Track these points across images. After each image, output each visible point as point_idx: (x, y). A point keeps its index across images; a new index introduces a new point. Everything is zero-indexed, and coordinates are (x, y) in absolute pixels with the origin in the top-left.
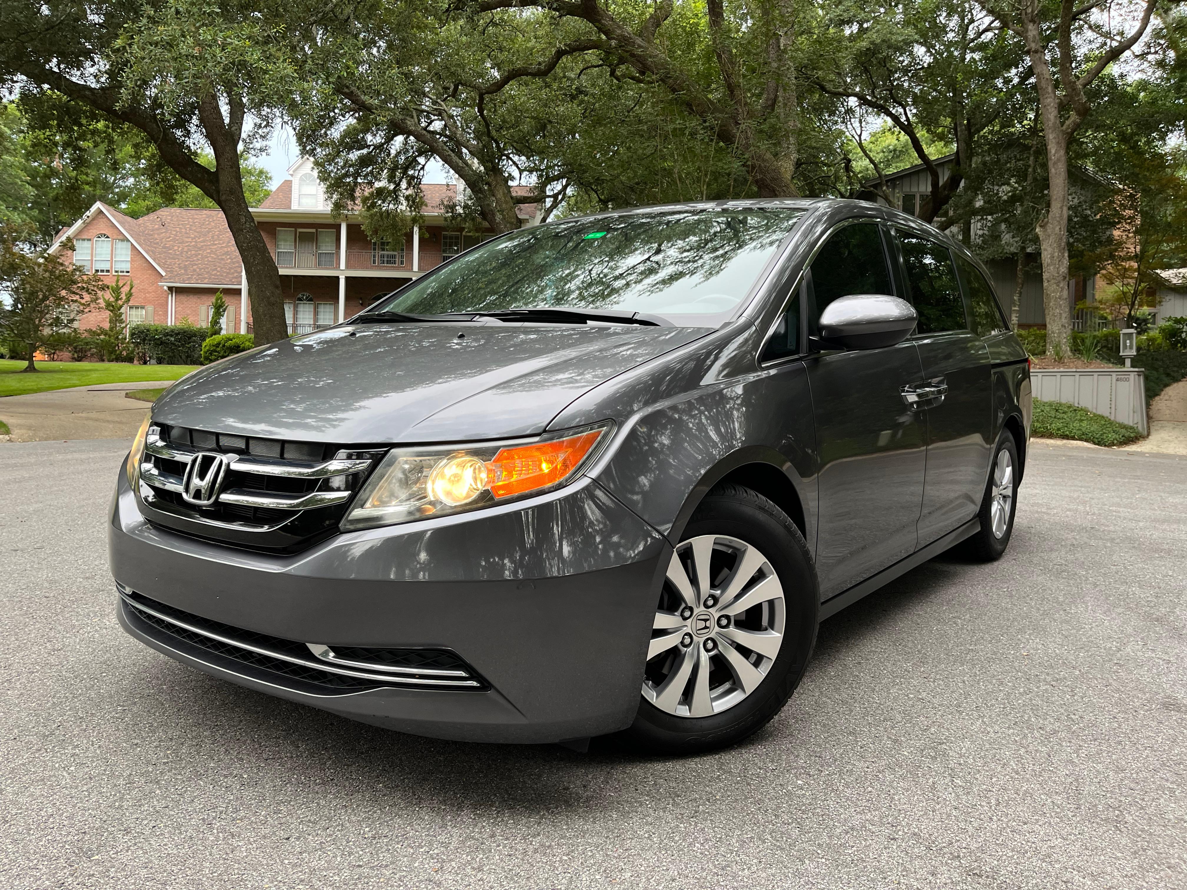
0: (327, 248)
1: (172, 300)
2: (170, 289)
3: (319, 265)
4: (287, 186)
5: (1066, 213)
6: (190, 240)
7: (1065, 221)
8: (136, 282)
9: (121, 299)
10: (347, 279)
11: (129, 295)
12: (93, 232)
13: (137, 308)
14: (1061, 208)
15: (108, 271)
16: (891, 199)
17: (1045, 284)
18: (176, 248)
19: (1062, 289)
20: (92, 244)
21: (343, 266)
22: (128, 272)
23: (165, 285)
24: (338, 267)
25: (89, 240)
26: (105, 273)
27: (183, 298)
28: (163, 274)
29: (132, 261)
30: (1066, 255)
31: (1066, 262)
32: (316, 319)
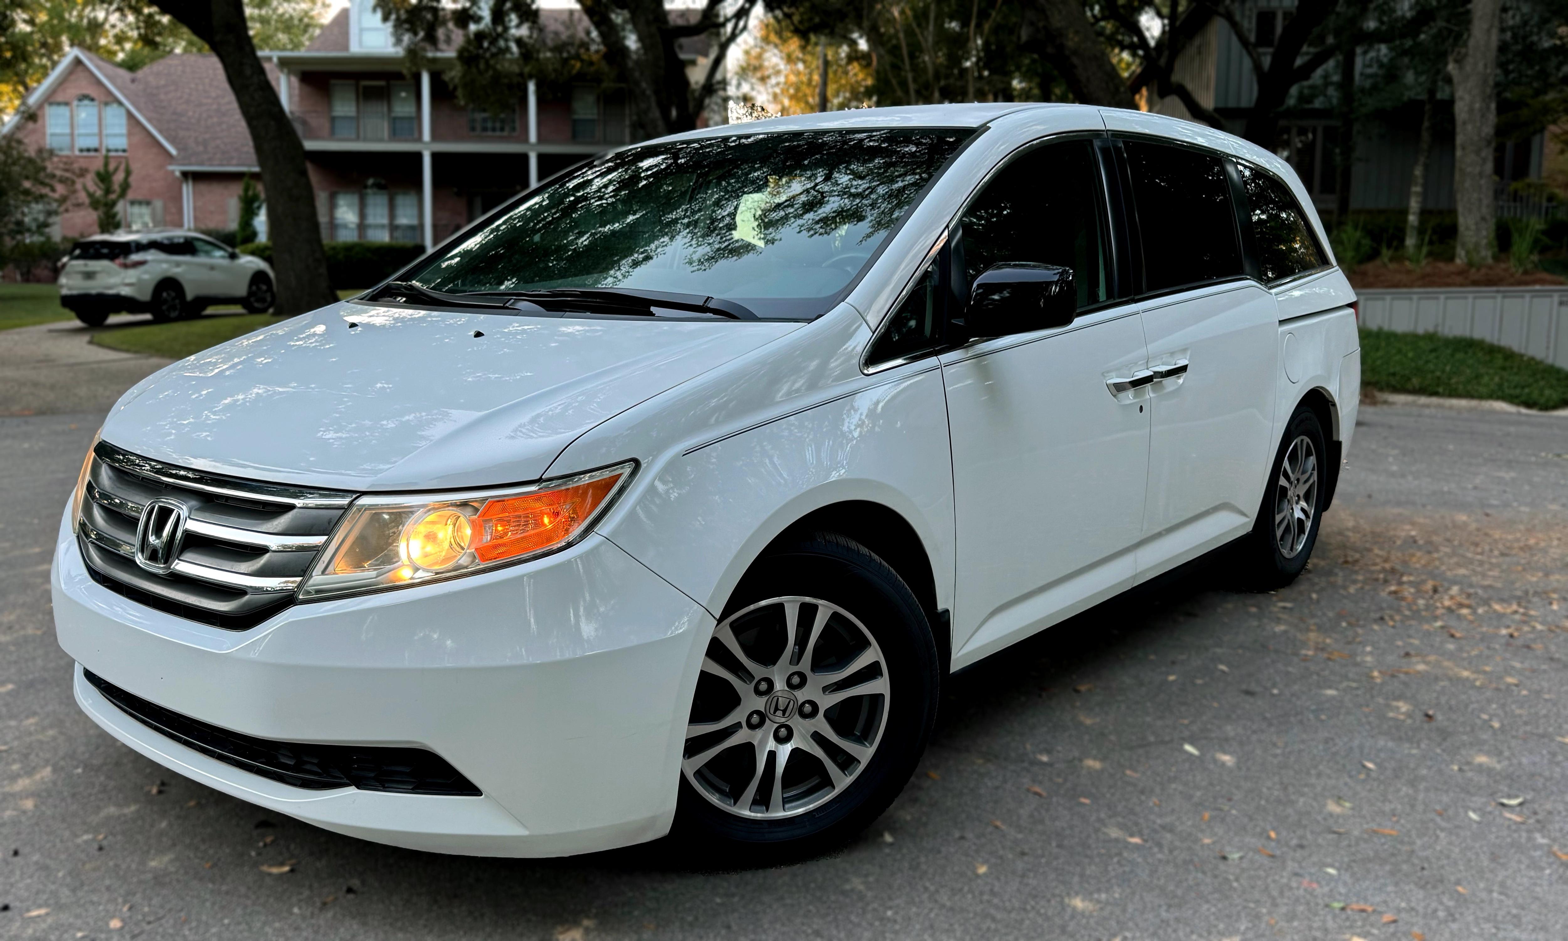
0: (402, 108)
1: (187, 190)
2: (185, 175)
3: (394, 135)
4: (343, 18)
5: (1495, 39)
6: (209, 101)
7: (1493, 53)
8: (135, 167)
9: (114, 192)
10: (435, 156)
11: (125, 187)
12: (72, 91)
13: (140, 203)
14: (1489, 31)
15: (96, 150)
16: (1238, 18)
17: (1459, 153)
18: (190, 114)
19: (1484, 160)
20: (72, 111)
21: (427, 135)
22: (124, 151)
23: (176, 170)
24: (419, 139)
25: (67, 104)
26: (92, 154)
27: (203, 187)
28: (174, 152)
29: (130, 134)
30: (1493, 106)
31: (1492, 117)
32: (392, 215)
